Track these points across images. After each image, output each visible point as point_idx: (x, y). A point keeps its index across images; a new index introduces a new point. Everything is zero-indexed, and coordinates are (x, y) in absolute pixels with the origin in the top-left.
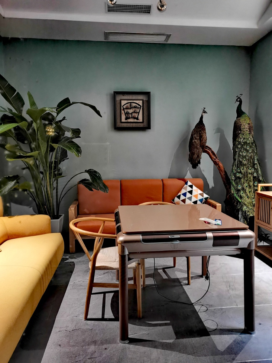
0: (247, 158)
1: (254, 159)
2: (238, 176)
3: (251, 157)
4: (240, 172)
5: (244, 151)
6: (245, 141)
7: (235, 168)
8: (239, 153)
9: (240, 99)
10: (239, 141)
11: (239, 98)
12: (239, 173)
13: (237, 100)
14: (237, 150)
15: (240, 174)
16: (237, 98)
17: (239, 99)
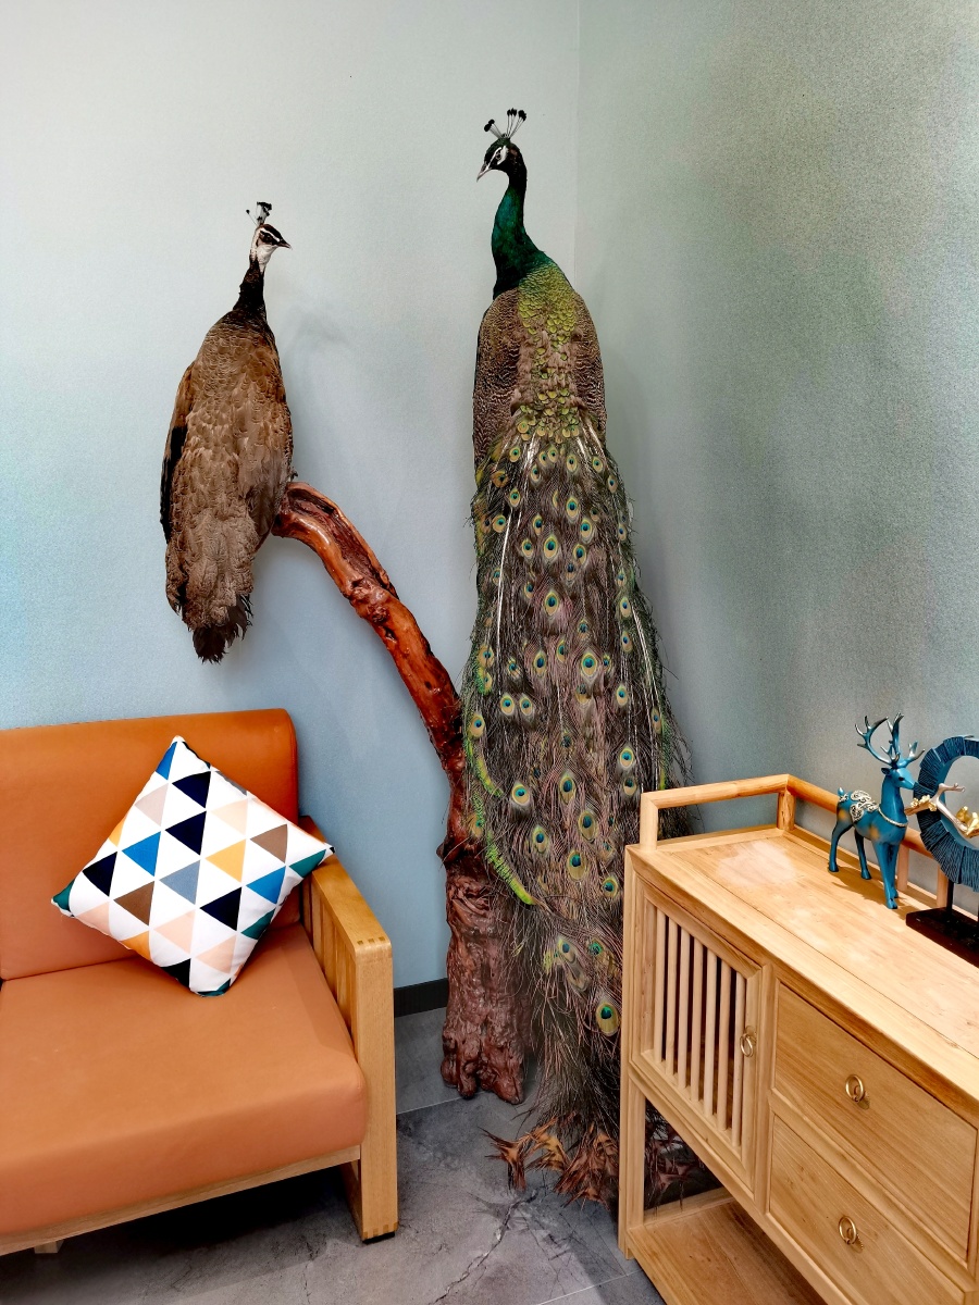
0: (569, 579)
1: (612, 585)
2: (508, 711)
3: (591, 576)
4: (525, 686)
5: (545, 535)
6: (553, 459)
7: (488, 656)
8: (513, 549)
9: (513, 148)
10: (514, 459)
11: (504, 140)
12: (515, 690)
13: (490, 160)
14: (499, 529)
15: (524, 698)
16: (491, 138)
17: (504, 151)
